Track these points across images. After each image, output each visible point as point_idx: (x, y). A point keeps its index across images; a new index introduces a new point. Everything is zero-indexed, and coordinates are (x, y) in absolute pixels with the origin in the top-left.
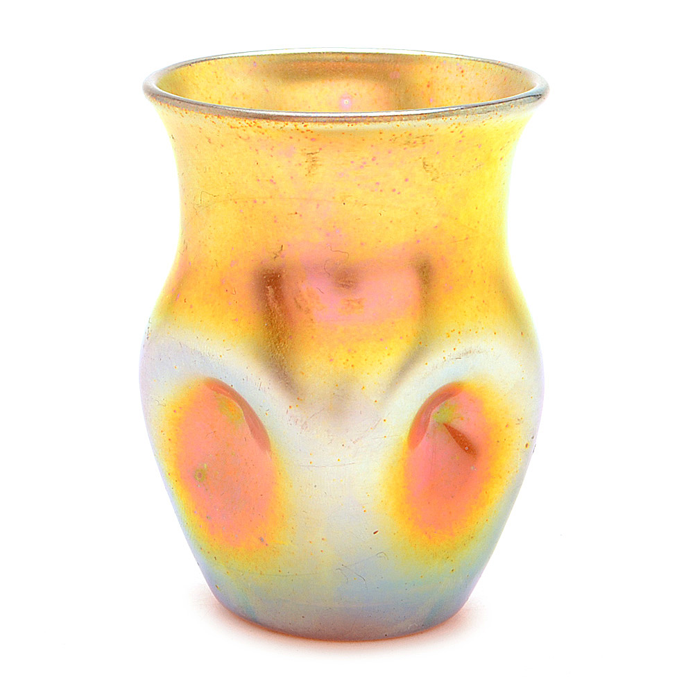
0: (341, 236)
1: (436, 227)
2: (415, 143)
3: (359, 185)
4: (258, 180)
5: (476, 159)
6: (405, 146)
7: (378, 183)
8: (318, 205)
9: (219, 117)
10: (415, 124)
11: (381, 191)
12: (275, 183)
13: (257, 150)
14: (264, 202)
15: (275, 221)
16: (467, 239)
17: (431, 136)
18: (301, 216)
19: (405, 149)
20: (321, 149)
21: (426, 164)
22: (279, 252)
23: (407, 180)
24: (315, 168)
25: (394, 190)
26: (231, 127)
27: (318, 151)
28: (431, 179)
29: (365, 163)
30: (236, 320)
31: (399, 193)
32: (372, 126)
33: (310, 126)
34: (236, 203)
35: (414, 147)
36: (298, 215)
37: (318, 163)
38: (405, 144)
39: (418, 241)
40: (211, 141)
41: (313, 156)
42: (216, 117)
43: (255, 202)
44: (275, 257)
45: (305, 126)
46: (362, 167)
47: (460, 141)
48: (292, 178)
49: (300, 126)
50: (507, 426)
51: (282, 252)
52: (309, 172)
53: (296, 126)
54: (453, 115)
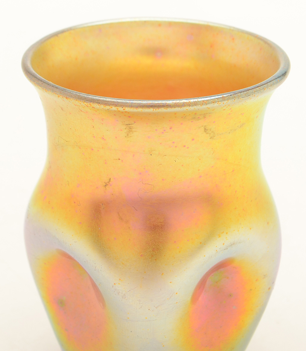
0: (149, 174)
1: (213, 167)
2: (199, 118)
3: (161, 143)
4: (94, 137)
5: (240, 122)
6: (192, 120)
7: (173, 142)
8: (134, 155)
9: (67, 98)
10: (199, 108)
11: (176, 147)
12: (105, 140)
13: (93, 120)
14: (98, 151)
15: (106, 163)
16: (233, 171)
17: (209, 113)
18: (122, 161)
19: (192, 122)
20: (135, 122)
21: (206, 129)
22: (108, 182)
23: (193, 140)
24: (131, 133)
25: (185, 146)
26: (75, 105)
27: (133, 123)
28: (209, 138)
29: (165, 131)
30: (80, 223)
31: (188, 148)
32: (169, 110)
33: (127, 109)
34: (80, 148)
35: (199, 120)
36: (120, 160)
37: (133, 130)
38: (192, 119)
39: (201, 177)
40: (63, 109)
41: (130, 126)
42: (65, 98)
43: (92, 150)
44: (106, 186)
45: (124, 109)
46: (163, 133)
47: (229, 114)
48: (116, 138)
49: (121, 109)
50: (257, 280)
51: (110, 183)
52: (128, 135)
53: (117, 109)
54: (225, 100)
